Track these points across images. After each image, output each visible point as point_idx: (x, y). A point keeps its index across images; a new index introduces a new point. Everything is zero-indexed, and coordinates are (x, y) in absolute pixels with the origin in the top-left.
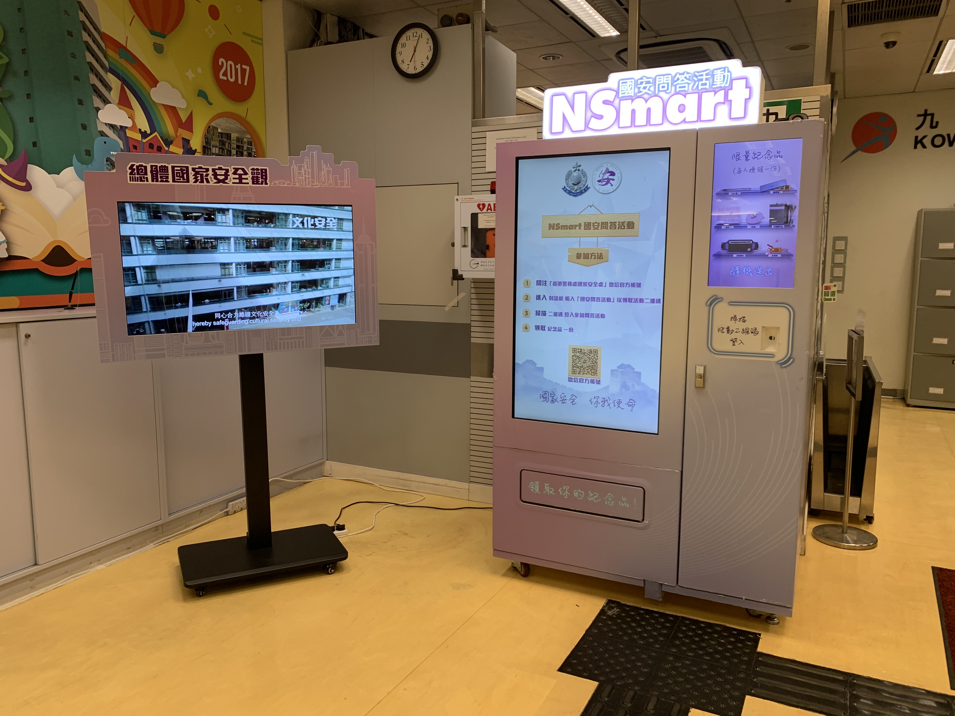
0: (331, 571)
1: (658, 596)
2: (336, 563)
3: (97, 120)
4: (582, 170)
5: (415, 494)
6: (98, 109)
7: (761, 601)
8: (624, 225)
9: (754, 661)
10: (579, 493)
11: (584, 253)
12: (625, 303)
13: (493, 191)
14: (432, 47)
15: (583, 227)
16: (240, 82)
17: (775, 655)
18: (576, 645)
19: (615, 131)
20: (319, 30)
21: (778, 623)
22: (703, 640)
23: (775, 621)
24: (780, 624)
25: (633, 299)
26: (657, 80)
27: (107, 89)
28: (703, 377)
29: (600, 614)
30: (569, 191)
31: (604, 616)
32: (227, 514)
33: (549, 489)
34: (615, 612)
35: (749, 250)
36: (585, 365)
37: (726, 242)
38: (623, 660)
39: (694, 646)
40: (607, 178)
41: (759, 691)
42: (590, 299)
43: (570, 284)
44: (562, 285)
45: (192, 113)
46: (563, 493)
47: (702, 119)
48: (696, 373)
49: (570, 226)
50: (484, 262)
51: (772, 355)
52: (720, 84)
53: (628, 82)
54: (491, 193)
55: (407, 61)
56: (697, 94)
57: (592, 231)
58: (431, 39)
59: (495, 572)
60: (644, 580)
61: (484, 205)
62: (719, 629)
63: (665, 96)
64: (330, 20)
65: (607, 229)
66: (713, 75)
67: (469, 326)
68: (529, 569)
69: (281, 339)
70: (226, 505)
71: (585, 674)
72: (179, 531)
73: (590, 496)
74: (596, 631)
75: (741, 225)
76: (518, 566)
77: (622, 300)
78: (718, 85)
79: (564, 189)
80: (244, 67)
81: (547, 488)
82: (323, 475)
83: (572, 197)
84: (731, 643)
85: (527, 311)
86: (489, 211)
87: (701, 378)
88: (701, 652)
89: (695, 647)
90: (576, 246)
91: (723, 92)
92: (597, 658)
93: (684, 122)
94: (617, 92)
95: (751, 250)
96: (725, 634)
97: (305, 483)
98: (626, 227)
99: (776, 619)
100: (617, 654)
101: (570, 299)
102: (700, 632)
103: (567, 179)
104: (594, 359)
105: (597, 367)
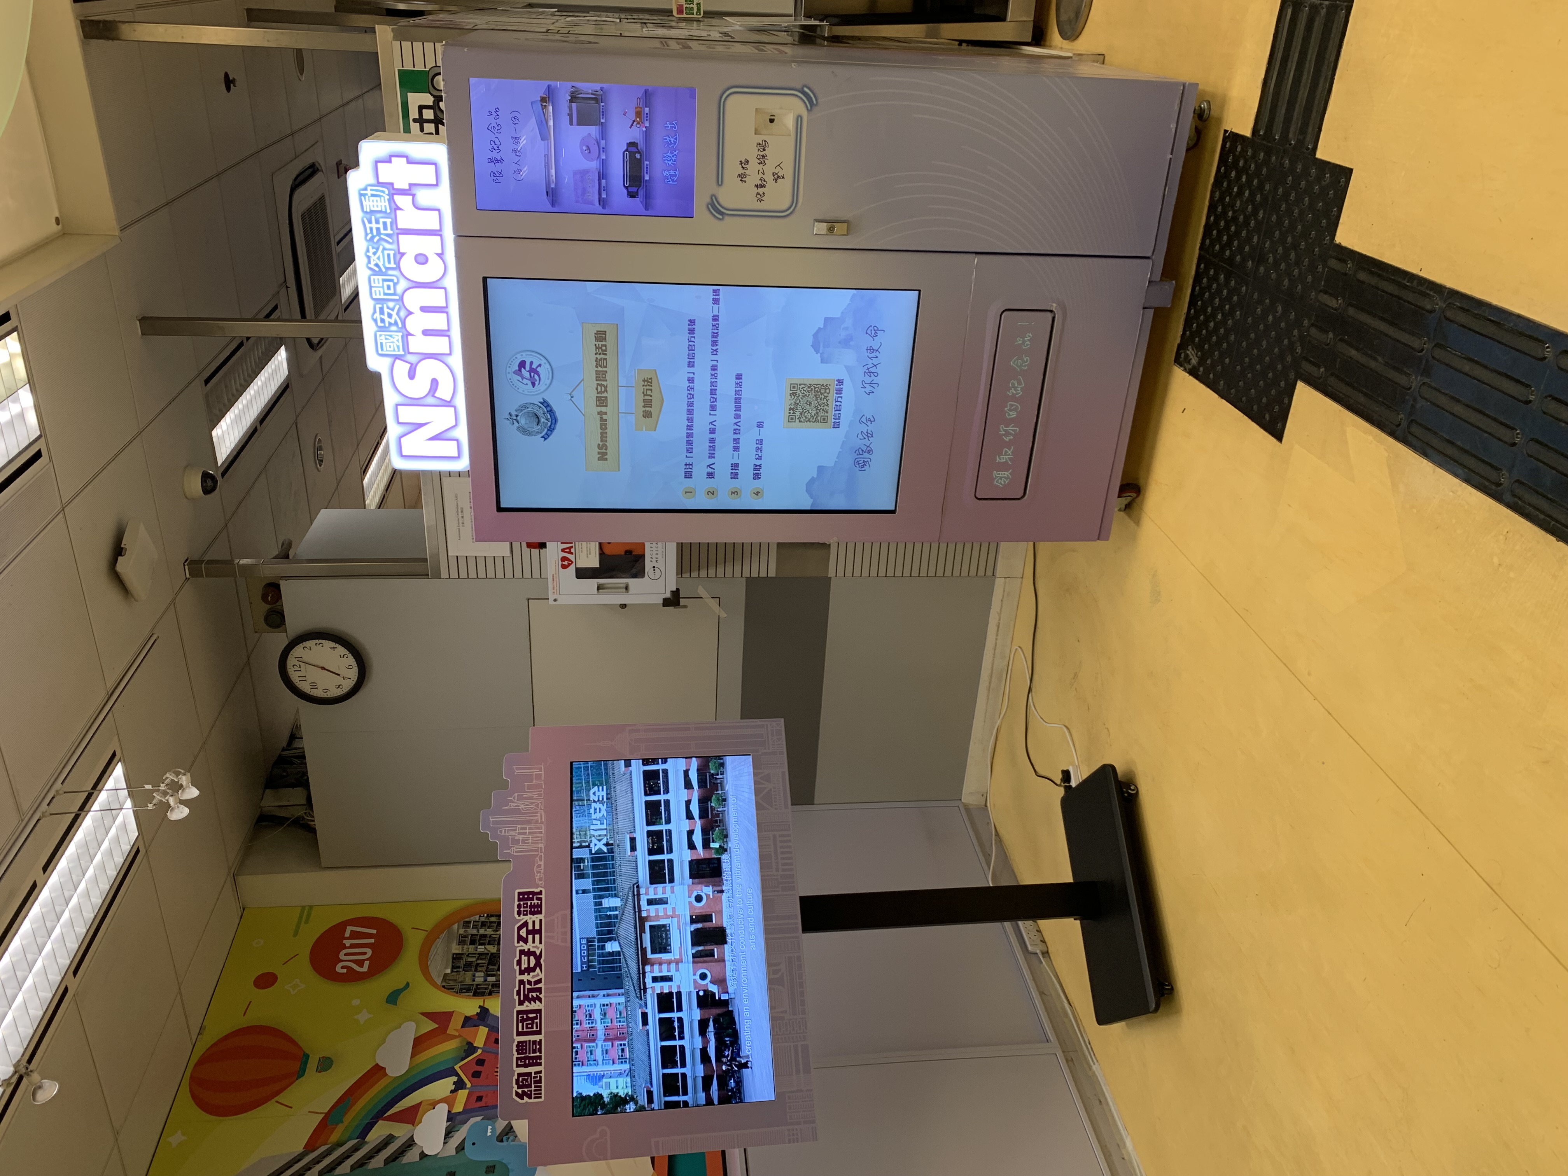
0: (1133, 790)
1: (1169, 287)
2: (1120, 781)
3: (438, 1156)
4: (516, 411)
5: (1013, 661)
6: (423, 1155)
7: (1174, 130)
8: (600, 346)
9: (1264, 142)
10: (1010, 410)
11: (643, 407)
12: (719, 343)
13: (543, 545)
14: (317, 641)
15: (603, 409)
16: (372, 941)
17: (1256, 110)
18: (1242, 414)
19: (457, 361)
20: (288, 819)
21: (1209, 103)
22: (1235, 219)
23: (1204, 106)
24: (1209, 99)
25: (714, 331)
26: (378, 297)
27: (391, 1141)
28: (832, 224)
29: (1197, 377)
30: (548, 430)
31: (1199, 369)
32: (1046, 953)
33: (1005, 455)
34: (1193, 352)
35: (638, 156)
36: (815, 403)
37: (625, 191)
38: (1264, 342)
39: (1244, 233)
40: (528, 373)
41: (1309, 137)
42: (712, 396)
43: (690, 427)
44: (691, 439)
45: (424, 1014)
46: (1011, 434)
47: (438, 228)
48: (827, 235)
49: (601, 428)
50: (652, 558)
51: (799, 119)
52: (385, 202)
53: (381, 341)
54: (546, 547)
55: (338, 680)
56: (400, 236)
57: (609, 395)
58: (304, 643)
59: (1133, 538)
60: (1144, 308)
61: (564, 559)
62: (1217, 194)
63: (402, 285)
64: (271, 802)
65: (606, 372)
66: (372, 212)
67: (749, 579)
68: (1128, 485)
69: (777, 870)
70: (1033, 955)
71: (1286, 401)
72: (1074, 1027)
73: (1014, 392)
74: (1222, 382)
75: (600, 169)
76: (1124, 501)
77: (714, 348)
78: (387, 204)
79: (545, 438)
80: (347, 934)
81: (1003, 459)
82: (984, 807)
83: (558, 426)
84: (1238, 177)
85: (732, 492)
86: (573, 550)
87: (833, 227)
88: (1252, 223)
89: (1245, 231)
90: (632, 418)
91: (396, 197)
92: (1261, 382)
93: (441, 256)
94: (397, 357)
95: (639, 152)
96: (1225, 184)
97: (997, 834)
98: (604, 343)
99: (1202, 106)
100: (1255, 351)
101: (714, 427)
102: (1222, 223)
103: (530, 434)
104: (805, 389)
105: (817, 385)
